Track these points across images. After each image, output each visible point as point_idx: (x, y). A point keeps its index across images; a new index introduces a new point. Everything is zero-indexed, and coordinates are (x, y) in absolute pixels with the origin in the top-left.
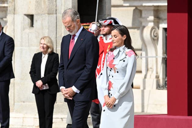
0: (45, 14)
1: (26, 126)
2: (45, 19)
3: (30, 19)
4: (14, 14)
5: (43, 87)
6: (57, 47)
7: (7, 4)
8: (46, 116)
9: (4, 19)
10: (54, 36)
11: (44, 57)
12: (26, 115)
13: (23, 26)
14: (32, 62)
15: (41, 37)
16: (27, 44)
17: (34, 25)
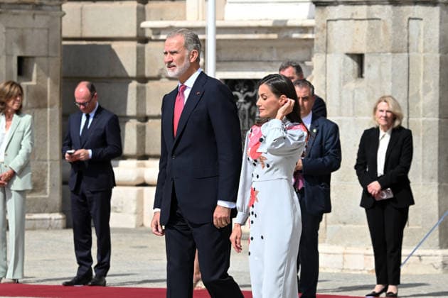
0: (386, 52)
1: (349, 269)
2: (385, 62)
3: (358, 62)
4: (326, 53)
5: (383, 195)
6: (410, 116)
7: (313, 33)
8: (388, 252)
9: (308, 63)
10: (403, 94)
11: (383, 136)
12: (348, 248)
13: (344, 76)
14: (360, 146)
15: (377, 97)
16: (351, 111)
17: (364, 75)
